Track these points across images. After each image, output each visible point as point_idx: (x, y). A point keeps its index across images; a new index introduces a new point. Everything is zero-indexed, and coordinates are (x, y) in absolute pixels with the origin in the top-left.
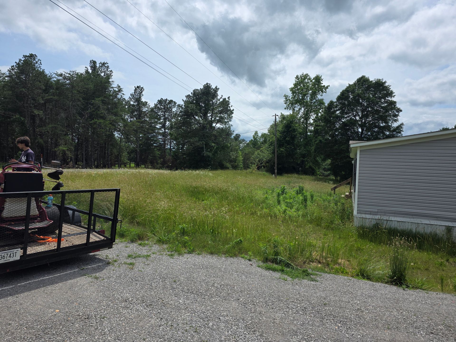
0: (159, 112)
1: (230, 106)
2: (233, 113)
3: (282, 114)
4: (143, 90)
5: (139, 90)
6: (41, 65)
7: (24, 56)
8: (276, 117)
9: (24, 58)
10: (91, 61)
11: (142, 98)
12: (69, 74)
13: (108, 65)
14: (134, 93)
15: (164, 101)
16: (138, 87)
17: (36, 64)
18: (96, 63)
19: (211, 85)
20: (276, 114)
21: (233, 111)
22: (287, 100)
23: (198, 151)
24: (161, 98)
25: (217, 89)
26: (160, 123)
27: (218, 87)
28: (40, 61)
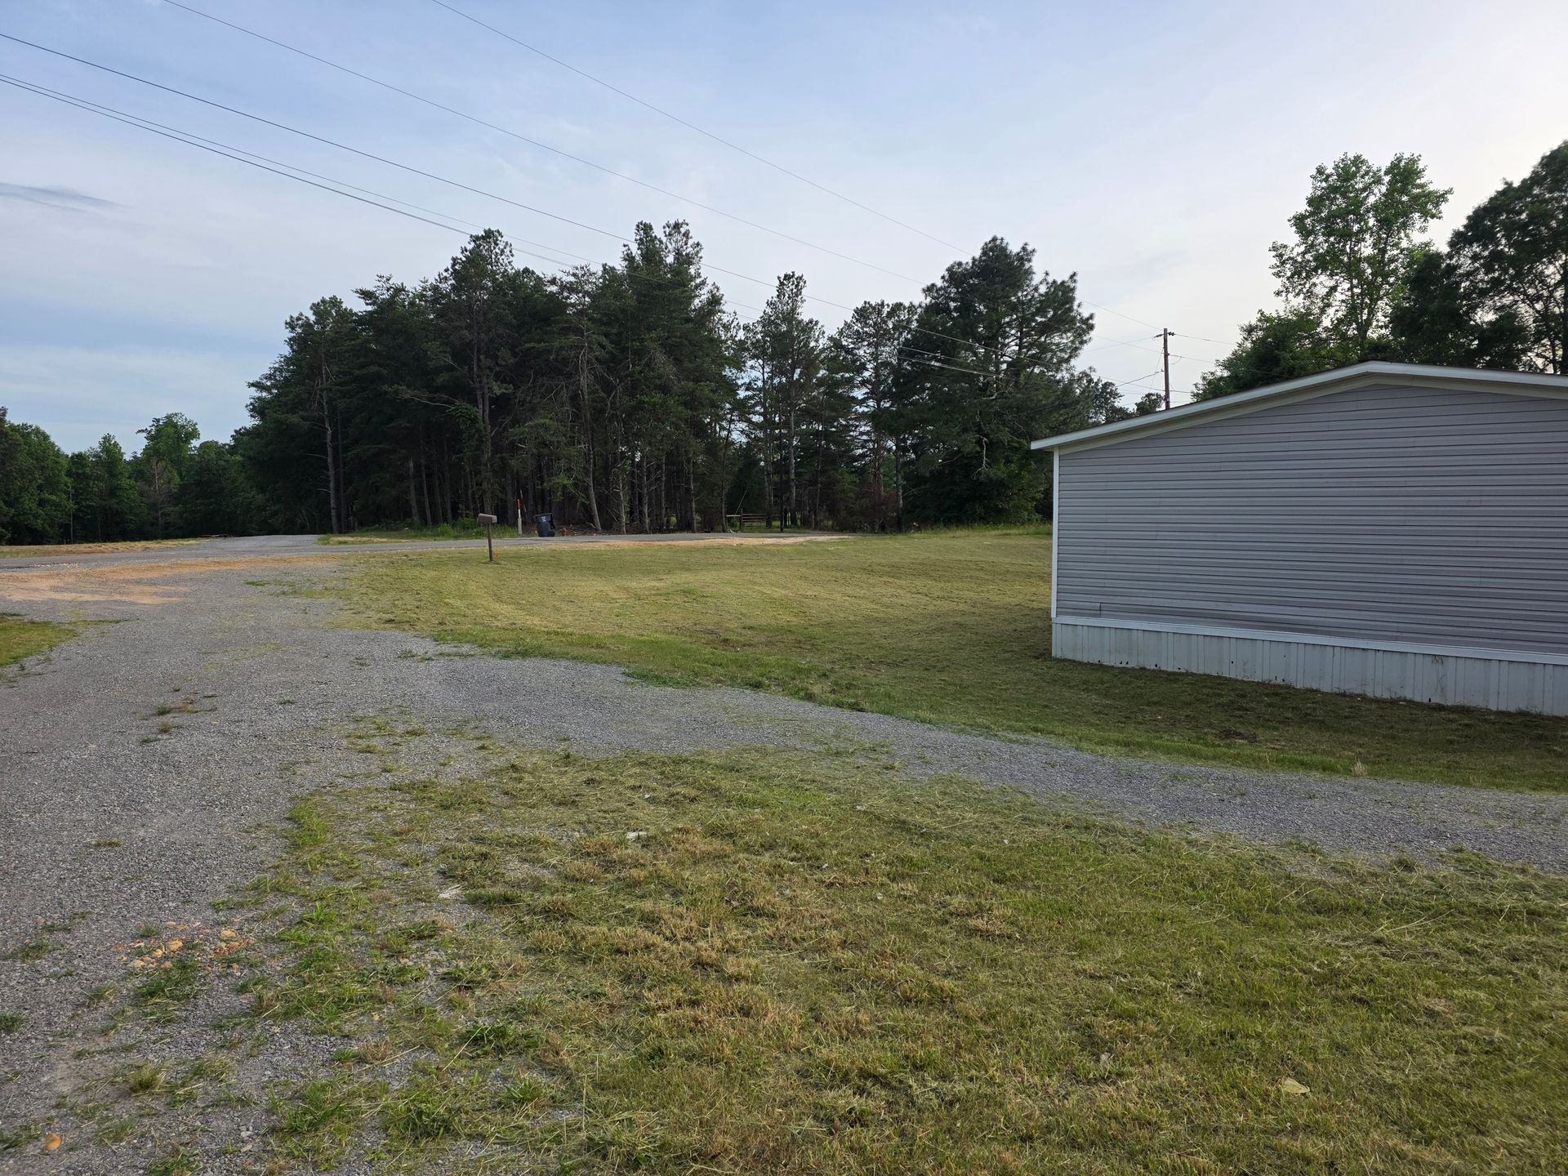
0: (858, 349)
1: (1076, 304)
2: (1091, 327)
3: (1262, 314)
4: (802, 283)
5: (791, 285)
6: (511, 259)
7: (471, 236)
8: (1165, 341)
9: (473, 244)
10: (638, 226)
11: (799, 310)
12: (574, 275)
13: (687, 228)
14: (778, 296)
15: (874, 308)
16: (787, 277)
17: (501, 255)
18: (651, 228)
19: (1005, 241)
20: (1165, 330)
21: (1090, 321)
22: (1283, 263)
23: (963, 464)
24: (865, 302)
25: (1025, 255)
26: (864, 383)
27: (1029, 248)
28: (508, 249)
